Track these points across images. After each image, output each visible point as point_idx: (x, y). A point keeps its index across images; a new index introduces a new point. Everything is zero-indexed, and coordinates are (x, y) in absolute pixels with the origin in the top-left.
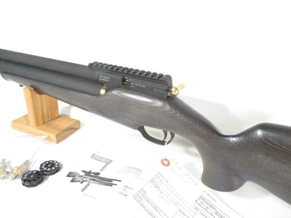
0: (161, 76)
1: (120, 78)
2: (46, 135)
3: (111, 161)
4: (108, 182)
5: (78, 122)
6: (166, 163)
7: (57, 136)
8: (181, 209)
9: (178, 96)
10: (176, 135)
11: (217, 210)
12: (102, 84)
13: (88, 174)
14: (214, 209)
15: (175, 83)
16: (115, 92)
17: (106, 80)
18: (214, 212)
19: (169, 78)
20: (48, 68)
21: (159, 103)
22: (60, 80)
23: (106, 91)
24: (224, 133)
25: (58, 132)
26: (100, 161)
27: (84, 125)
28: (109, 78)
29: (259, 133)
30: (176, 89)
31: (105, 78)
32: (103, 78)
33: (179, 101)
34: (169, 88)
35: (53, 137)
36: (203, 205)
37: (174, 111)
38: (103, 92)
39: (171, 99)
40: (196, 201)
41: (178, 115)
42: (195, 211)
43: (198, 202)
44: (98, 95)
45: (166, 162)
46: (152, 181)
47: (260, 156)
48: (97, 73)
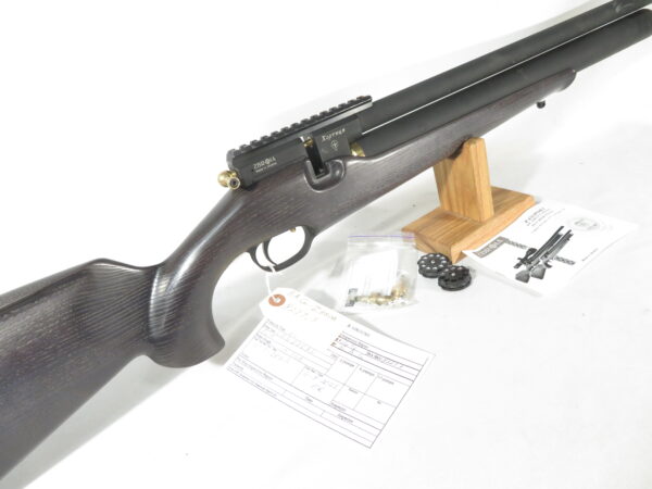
8: (310, 364)
11: (370, 348)
14: (365, 348)
18: (365, 352)
26: (493, 250)
36: (346, 349)
40: (333, 344)
42: (332, 361)
43: (338, 345)
45: (279, 300)
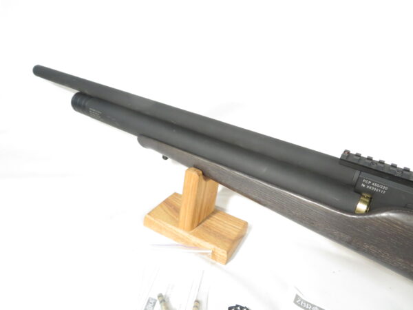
7: (228, 251)
17: (377, 190)
20: (241, 145)
22: (264, 169)
25: (228, 246)
28: (386, 188)
31: (375, 186)
32: (371, 185)
35: (222, 253)
38: (360, 206)
48: (357, 174)
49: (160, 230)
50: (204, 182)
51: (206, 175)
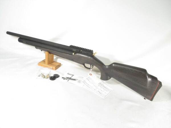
0: (90, 50)
1: (79, 50)
2: (52, 67)
3: (74, 75)
4: (74, 80)
5: (60, 64)
6: (91, 74)
7: (56, 67)
9: (95, 56)
10: (94, 66)
12: (73, 52)
13: (68, 78)
15: (94, 52)
16: (77, 54)
19: (92, 51)
21: (90, 57)
22: (59, 50)
23: (75, 54)
24: (106, 65)
25: (56, 66)
26: (70, 75)
27: (62, 65)
28: (76, 50)
29: (113, 65)
30: (94, 54)
31: (74, 50)
33: (95, 57)
34: (92, 53)
35: (54, 68)
37: (93, 59)
38: (73, 54)
39: (93, 56)
40: (99, 84)
41: (94, 60)
42: (98, 86)
44: (72, 55)
46: (87, 79)
47: (113, 70)
48: (72, 49)
49: (42, 66)
50: (49, 54)
51: (50, 53)
